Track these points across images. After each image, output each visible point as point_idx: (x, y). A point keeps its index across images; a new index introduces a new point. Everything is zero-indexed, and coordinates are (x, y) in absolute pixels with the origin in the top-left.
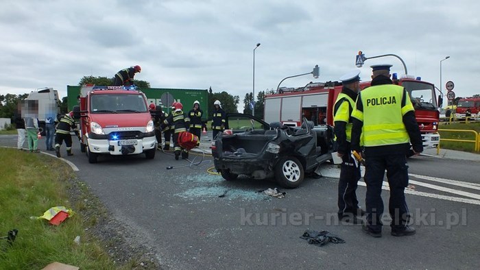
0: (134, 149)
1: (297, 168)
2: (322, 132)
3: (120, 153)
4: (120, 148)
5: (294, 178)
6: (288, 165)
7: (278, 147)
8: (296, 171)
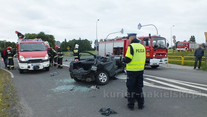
0: (39, 67)
1: (105, 76)
2: (118, 60)
3: (33, 69)
4: (33, 67)
5: (104, 80)
6: (101, 75)
7: (96, 68)
8: (105, 77)
